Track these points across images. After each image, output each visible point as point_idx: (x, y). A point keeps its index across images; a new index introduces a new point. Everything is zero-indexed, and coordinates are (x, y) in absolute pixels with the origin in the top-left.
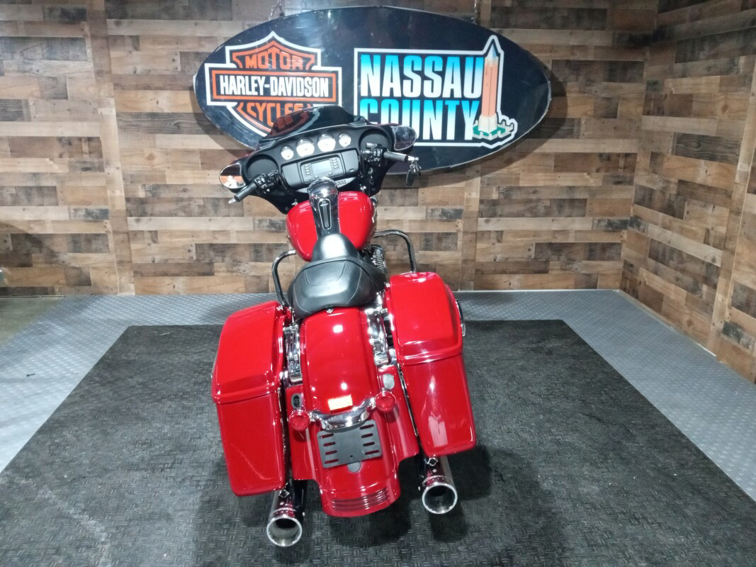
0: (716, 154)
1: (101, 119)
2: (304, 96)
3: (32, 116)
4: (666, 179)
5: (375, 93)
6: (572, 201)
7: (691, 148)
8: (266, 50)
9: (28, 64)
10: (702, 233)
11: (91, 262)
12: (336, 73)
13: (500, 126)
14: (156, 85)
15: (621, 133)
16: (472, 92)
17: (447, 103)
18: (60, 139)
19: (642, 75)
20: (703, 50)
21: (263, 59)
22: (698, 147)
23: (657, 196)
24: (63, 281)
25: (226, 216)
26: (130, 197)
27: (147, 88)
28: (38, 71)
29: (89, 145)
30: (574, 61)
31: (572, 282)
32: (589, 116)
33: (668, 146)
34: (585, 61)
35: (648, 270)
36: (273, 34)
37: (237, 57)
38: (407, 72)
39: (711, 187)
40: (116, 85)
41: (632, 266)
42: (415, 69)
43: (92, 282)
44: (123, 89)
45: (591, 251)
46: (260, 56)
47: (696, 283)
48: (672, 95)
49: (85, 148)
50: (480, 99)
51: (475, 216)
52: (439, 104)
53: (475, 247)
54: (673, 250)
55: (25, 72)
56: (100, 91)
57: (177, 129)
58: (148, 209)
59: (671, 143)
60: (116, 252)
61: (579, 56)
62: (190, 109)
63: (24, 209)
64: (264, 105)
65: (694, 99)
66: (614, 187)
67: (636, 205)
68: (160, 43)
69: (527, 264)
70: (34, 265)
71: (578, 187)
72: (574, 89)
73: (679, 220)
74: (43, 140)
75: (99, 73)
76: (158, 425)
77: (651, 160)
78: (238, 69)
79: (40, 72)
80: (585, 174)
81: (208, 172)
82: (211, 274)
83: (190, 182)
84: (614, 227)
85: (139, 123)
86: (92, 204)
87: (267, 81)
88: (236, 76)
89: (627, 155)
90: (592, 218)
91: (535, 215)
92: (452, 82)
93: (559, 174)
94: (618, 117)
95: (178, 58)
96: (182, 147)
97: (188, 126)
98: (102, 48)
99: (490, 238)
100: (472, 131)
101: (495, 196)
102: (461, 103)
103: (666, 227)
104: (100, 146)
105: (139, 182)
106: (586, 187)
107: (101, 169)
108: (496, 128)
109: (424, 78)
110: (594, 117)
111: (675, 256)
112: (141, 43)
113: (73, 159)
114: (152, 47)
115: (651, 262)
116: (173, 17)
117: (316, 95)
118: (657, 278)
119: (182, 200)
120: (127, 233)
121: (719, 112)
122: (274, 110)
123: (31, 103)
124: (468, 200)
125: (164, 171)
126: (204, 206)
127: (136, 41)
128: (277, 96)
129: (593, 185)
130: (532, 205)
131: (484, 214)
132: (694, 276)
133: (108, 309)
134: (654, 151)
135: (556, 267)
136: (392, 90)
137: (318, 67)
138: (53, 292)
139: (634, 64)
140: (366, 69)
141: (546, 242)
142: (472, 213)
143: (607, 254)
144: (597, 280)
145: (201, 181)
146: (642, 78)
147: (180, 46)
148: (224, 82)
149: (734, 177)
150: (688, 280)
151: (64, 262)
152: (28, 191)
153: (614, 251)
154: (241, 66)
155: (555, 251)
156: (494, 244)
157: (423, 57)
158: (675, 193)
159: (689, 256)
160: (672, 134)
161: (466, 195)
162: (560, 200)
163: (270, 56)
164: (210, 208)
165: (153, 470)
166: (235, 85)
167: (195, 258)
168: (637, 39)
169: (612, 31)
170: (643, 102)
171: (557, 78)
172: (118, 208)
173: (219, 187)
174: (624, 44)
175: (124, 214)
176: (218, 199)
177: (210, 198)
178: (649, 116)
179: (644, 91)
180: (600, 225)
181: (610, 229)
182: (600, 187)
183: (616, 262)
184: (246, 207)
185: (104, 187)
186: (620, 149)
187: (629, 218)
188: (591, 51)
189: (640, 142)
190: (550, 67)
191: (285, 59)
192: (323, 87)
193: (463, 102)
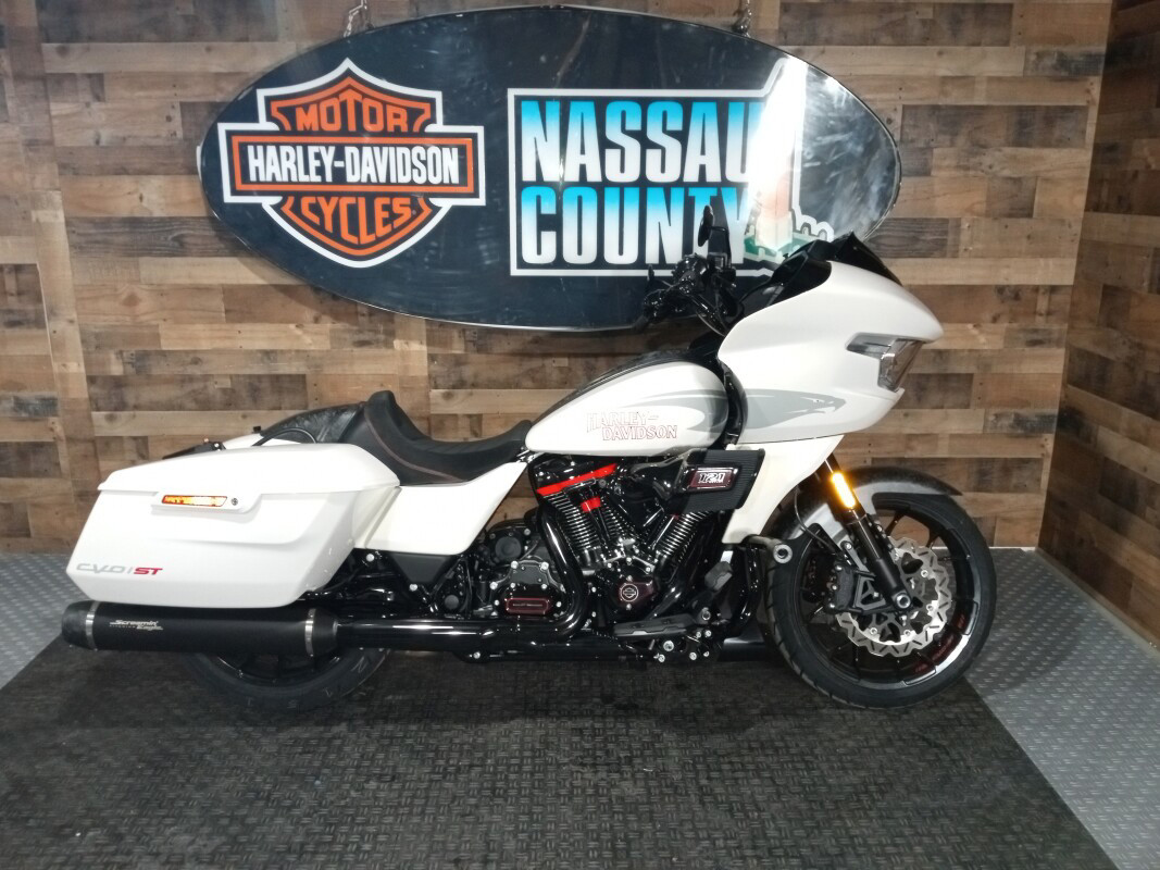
1: (38, 231)
2: (412, 183)
4: (1137, 340)
5: (552, 173)
6: (944, 377)
8: (336, 95)
11: (29, 494)
12: (474, 136)
13: (798, 236)
14: (138, 166)
15: (1041, 248)
16: (742, 170)
17: (693, 192)
19: (1083, 132)
23: (1117, 374)
25: (275, 409)
26: (94, 374)
27: (122, 171)
29: (17, 280)
30: (946, 106)
32: (978, 215)
33: (1140, 274)
34: (970, 107)
35: (1097, 518)
36: (348, 64)
37: (280, 110)
38: (614, 133)
40: (63, 167)
41: (1063, 504)
42: (629, 127)
43: (32, 531)
44: (76, 174)
45: (982, 474)
46: (324, 106)
49: (10, 283)
52: (678, 196)
56: (33, 178)
57: (179, 248)
58: (130, 396)
59: (1148, 270)
60: (72, 475)
61: (956, 98)
62: (200, 211)
64: (334, 200)
66: (1028, 350)
67: (1069, 386)
68: (142, 88)
71: (955, 352)
72: (946, 163)
75: (31, 144)
77: (1102, 304)
78: (282, 132)
80: (970, 326)
81: (238, 326)
83: (205, 345)
85: (109, 238)
86: (26, 388)
87: (339, 155)
88: (278, 145)
89: (1053, 289)
90: (981, 412)
92: (703, 152)
94: (1035, 215)
95: (177, 115)
96: (188, 282)
97: (199, 241)
98: (35, 97)
100: (743, 246)
102: (719, 193)
103: (1138, 438)
104: (39, 282)
105: (111, 347)
106: (970, 351)
107: (39, 323)
108: (790, 241)
109: (646, 144)
110: (987, 215)
112: (106, 88)
114: (127, 94)
115: (1104, 502)
116: (166, 37)
117: (435, 180)
119: (191, 379)
120: (93, 441)
122: (353, 210)
125: (158, 326)
126: (233, 390)
127: (97, 82)
128: (359, 183)
129: (986, 347)
134: (1109, 283)
136: (583, 169)
137: (438, 127)
139: (1067, 111)
140: (531, 130)
141: (894, 455)
143: (1014, 481)
144: (994, 528)
145: (227, 344)
146: (1084, 139)
147: (179, 92)
148: (256, 157)
153: (1026, 474)
154: (288, 127)
157: (644, 103)
160: (1150, 251)
162: (920, 376)
163: (343, 106)
164: (244, 394)
166: (276, 164)
168: (1073, 61)
169: (1023, 48)
170: (1085, 186)
171: (912, 141)
172: (73, 394)
173: (259, 355)
174: (1047, 73)
175: (85, 406)
176: (259, 377)
177: (244, 376)
178: (1096, 214)
179: (1088, 164)
180: (999, 424)
181: (1020, 431)
182: (1000, 350)
183: (1031, 495)
184: (311, 390)
185: (47, 357)
186: (1038, 278)
187: (1055, 411)
188: (982, 87)
189: (1079, 263)
190: (898, 118)
191: (373, 112)
192: (448, 164)
193: (725, 191)
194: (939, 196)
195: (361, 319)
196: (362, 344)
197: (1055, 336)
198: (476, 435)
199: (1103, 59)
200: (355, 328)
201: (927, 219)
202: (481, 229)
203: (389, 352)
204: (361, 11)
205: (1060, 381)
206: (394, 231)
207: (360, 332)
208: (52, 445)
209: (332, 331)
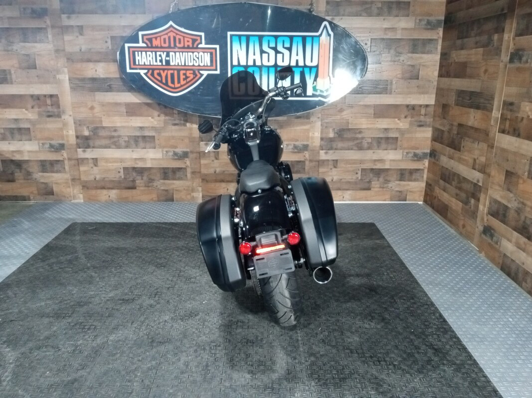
0: (480, 104)
1: (59, 82)
2: (193, 65)
3: (14, 80)
4: (451, 123)
5: (243, 63)
6: (387, 139)
7: (465, 101)
8: (167, 34)
9: (10, 45)
10: (471, 161)
11: (54, 179)
12: (216, 49)
14: (95, 59)
15: (422, 90)
16: (312, 61)
17: (294, 70)
18: (32, 96)
19: (437, 48)
20: (472, 30)
21: (165, 40)
22: (469, 100)
23: (446, 135)
24: (36, 192)
25: (144, 148)
26: (79, 135)
27: (89, 61)
28: (17, 50)
29: (51, 100)
30: (387, 39)
31: (388, 197)
32: (399, 78)
33: (452, 99)
34: (395, 39)
35: (440, 188)
36: (171, 23)
37: (147, 39)
38: (265, 48)
39: (477, 129)
40: (68, 59)
41: (430, 185)
42: (270, 46)
43: (55, 193)
44: (73, 62)
45: (402, 174)
46: (162, 38)
47: (467, 198)
48: (456, 63)
49: (49, 101)
50: (317, 67)
51: (318, 149)
53: (318, 171)
54: (455, 174)
55: (8, 51)
56: (57, 63)
57: (110, 89)
58: (91, 143)
59: (454, 97)
60: (70, 172)
61: (390, 35)
62: (117, 76)
63: (9, 143)
64: (166, 71)
65: (468, 66)
66: (418, 129)
67: (433, 142)
68: (97, 31)
69: (356, 183)
70: (16, 181)
71: (391, 129)
72: (387, 59)
73: (459, 152)
74: (21, 96)
75: (57, 51)
76: (71, 288)
77: (442, 110)
78: (148, 47)
79: (19, 50)
80: (397, 119)
81: (131, 118)
82: (134, 188)
83: (118, 125)
84: (417, 158)
85: (84, 85)
86: (53, 140)
87: (168, 55)
88: (146, 52)
89: (427, 106)
90: (402, 151)
91: (360, 148)
92: (297, 55)
93: (377, 120)
94: (419, 79)
95: (109, 41)
96: (113, 101)
97: (117, 86)
98: (58, 34)
99: (328, 165)
100: (312, 89)
101: (331, 135)
102: (303, 69)
103: (451, 158)
104: (59, 101)
105: (85, 125)
106: (397, 129)
107: (59, 116)
109: (277, 52)
110: (402, 78)
111: (456, 178)
112: (84, 31)
113: (40, 110)
114: (92, 33)
115: (442, 182)
116: (105, 12)
117: (202, 64)
118: (445, 194)
119: (113, 137)
120: (78, 160)
121: (482, 74)
122: (172, 75)
123: (13, 72)
124: (312, 138)
125: (101, 117)
126: (129, 141)
127: (81, 29)
128: (175, 65)
129: (402, 127)
130: (358, 141)
131: (324, 148)
132: (466, 192)
133: (63, 211)
134: (444, 103)
135: (377, 186)
136: (254, 61)
137: (203, 45)
138: (29, 199)
139: (430, 41)
140: (236, 46)
141: (369, 167)
142: (315, 146)
143: (414, 177)
144: (407, 195)
145: (126, 124)
146: (437, 50)
147: (110, 32)
148: (138, 56)
149: (491, 121)
150: (463, 195)
151: (36, 179)
152: (12, 131)
153: (418, 174)
154: (150, 45)
155: (375, 174)
156: (331, 169)
157: (276, 37)
158: (456, 133)
159: (464, 178)
160: (455, 91)
161: (311, 134)
162: (379, 138)
163: (169, 38)
164: (133, 143)
165: (58, 317)
166: (146, 59)
167: (123, 177)
168: (432, 22)
169: (414, 18)
170: (438, 69)
171: (374, 51)
172: (70, 143)
173: (138, 128)
174: (423, 27)
175: (75, 147)
176: (138, 137)
177: (133, 136)
178: (442, 78)
179: (439, 60)
180: (408, 156)
181: (416, 159)
182: (408, 129)
183: (420, 183)
184: (157, 142)
185: (61, 128)
186: (421, 102)
187: (429, 151)
188: (399, 32)
189: (436, 96)
190: (369, 43)
191: (180, 40)
192: (206, 59)
193: (305, 69)
194: (384, 72)
195: (175, 115)
196: (175, 125)
197: (428, 123)
198: (217, 159)
199: (443, 22)
200: (173, 119)
201: (381, 80)
202: (219, 82)
203: (185, 128)
204: (175, 4)
205: (430, 140)
206: (187, 83)
207: (175, 120)
208: (63, 161)
209: (165, 120)
